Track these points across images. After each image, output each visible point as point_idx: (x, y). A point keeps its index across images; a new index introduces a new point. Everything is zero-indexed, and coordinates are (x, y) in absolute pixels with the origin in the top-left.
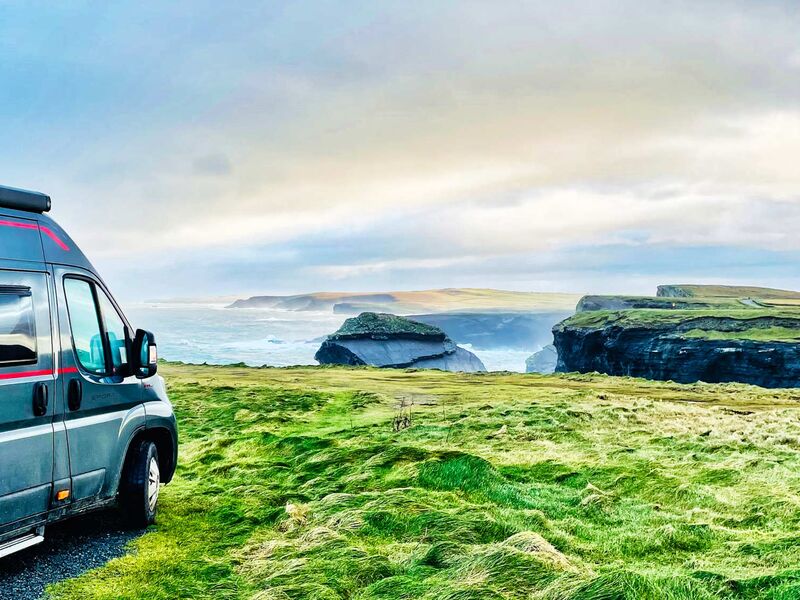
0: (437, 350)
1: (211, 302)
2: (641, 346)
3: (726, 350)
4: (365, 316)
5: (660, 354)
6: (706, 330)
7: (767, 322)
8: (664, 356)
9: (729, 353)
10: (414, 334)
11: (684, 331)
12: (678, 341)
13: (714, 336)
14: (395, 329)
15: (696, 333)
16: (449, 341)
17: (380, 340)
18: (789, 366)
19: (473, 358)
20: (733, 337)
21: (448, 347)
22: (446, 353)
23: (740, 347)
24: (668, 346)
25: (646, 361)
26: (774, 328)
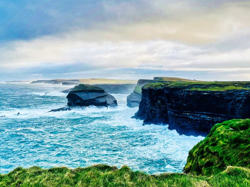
0: (102, 95)
1: (25, 82)
2: (177, 93)
3: (205, 94)
4: (81, 85)
5: (184, 95)
6: (196, 88)
7: (213, 86)
8: (185, 96)
9: (206, 94)
10: (95, 90)
11: (189, 88)
12: (189, 91)
13: (199, 90)
14: (90, 89)
15: (194, 89)
16: (105, 92)
17: (86, 92)
18: (225, 98)
19: (112, 97)
20: (206, 90)
21: (105, 94)
22: (105, 95)
23: (209, 93)
24: (186, 93)
25: (179, 97)
26: (217, 87)
